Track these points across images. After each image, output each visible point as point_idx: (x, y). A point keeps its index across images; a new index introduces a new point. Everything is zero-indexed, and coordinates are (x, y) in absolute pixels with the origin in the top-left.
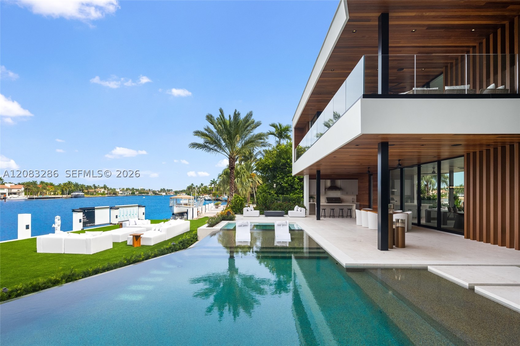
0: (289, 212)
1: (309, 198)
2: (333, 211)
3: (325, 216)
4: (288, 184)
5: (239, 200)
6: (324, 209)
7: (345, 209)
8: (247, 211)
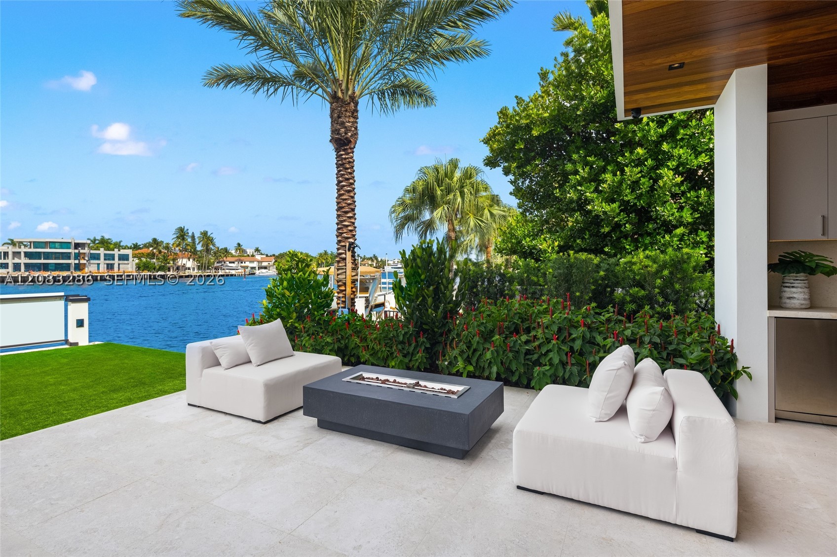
1: (771, 267)
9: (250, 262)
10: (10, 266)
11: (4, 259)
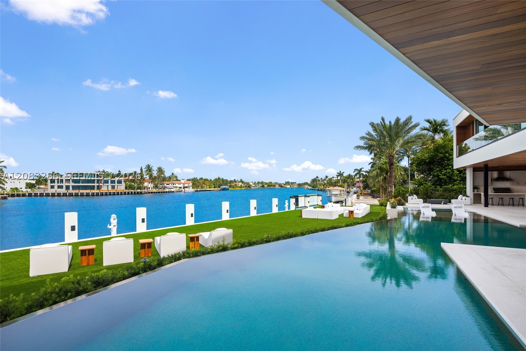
0: (453, 201)
1: (473, 188)
2: (502, 200)
3: (493, 205)
4: (447, 176)
5: (402, 190)
6: (492, 198)
7: (517, 199)
8: (412, 199)
9: (179, 184)
10: (64, 187)
11: (61, 183)
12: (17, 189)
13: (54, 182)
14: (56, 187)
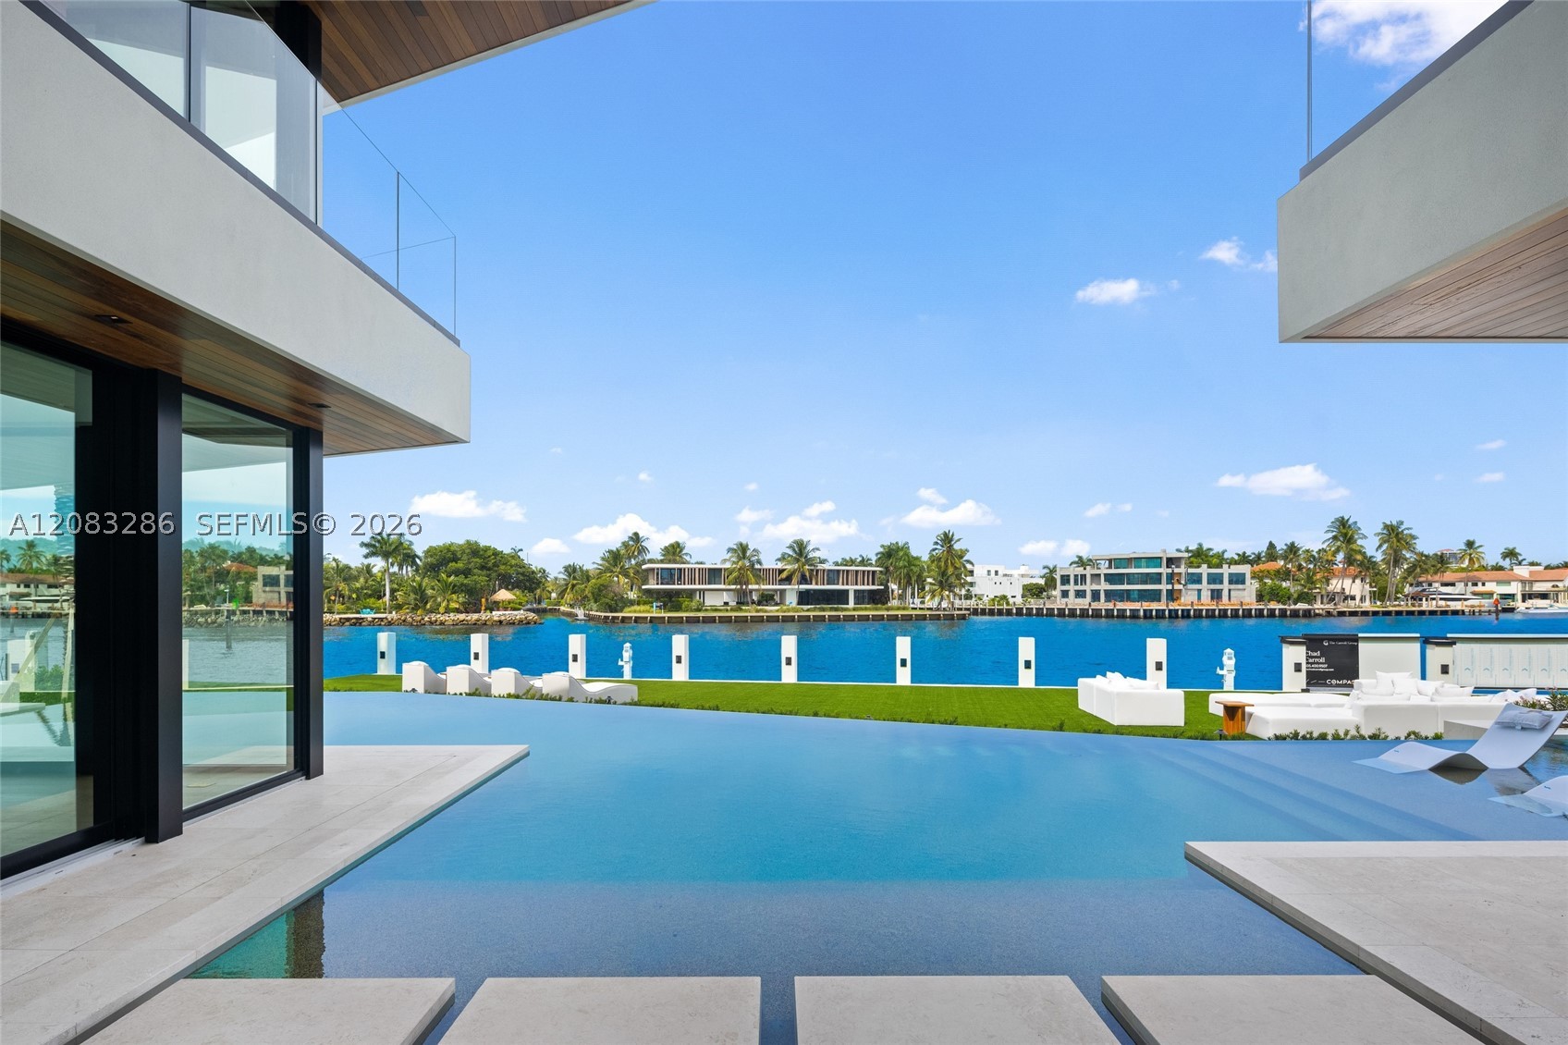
9: (1499, 582)
10: (1089, 594)
11: (1081, 584)
12: (1004, 597)
13: (1068, 582)
14: (1072, 594)
